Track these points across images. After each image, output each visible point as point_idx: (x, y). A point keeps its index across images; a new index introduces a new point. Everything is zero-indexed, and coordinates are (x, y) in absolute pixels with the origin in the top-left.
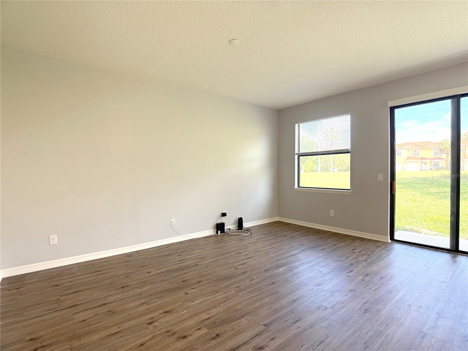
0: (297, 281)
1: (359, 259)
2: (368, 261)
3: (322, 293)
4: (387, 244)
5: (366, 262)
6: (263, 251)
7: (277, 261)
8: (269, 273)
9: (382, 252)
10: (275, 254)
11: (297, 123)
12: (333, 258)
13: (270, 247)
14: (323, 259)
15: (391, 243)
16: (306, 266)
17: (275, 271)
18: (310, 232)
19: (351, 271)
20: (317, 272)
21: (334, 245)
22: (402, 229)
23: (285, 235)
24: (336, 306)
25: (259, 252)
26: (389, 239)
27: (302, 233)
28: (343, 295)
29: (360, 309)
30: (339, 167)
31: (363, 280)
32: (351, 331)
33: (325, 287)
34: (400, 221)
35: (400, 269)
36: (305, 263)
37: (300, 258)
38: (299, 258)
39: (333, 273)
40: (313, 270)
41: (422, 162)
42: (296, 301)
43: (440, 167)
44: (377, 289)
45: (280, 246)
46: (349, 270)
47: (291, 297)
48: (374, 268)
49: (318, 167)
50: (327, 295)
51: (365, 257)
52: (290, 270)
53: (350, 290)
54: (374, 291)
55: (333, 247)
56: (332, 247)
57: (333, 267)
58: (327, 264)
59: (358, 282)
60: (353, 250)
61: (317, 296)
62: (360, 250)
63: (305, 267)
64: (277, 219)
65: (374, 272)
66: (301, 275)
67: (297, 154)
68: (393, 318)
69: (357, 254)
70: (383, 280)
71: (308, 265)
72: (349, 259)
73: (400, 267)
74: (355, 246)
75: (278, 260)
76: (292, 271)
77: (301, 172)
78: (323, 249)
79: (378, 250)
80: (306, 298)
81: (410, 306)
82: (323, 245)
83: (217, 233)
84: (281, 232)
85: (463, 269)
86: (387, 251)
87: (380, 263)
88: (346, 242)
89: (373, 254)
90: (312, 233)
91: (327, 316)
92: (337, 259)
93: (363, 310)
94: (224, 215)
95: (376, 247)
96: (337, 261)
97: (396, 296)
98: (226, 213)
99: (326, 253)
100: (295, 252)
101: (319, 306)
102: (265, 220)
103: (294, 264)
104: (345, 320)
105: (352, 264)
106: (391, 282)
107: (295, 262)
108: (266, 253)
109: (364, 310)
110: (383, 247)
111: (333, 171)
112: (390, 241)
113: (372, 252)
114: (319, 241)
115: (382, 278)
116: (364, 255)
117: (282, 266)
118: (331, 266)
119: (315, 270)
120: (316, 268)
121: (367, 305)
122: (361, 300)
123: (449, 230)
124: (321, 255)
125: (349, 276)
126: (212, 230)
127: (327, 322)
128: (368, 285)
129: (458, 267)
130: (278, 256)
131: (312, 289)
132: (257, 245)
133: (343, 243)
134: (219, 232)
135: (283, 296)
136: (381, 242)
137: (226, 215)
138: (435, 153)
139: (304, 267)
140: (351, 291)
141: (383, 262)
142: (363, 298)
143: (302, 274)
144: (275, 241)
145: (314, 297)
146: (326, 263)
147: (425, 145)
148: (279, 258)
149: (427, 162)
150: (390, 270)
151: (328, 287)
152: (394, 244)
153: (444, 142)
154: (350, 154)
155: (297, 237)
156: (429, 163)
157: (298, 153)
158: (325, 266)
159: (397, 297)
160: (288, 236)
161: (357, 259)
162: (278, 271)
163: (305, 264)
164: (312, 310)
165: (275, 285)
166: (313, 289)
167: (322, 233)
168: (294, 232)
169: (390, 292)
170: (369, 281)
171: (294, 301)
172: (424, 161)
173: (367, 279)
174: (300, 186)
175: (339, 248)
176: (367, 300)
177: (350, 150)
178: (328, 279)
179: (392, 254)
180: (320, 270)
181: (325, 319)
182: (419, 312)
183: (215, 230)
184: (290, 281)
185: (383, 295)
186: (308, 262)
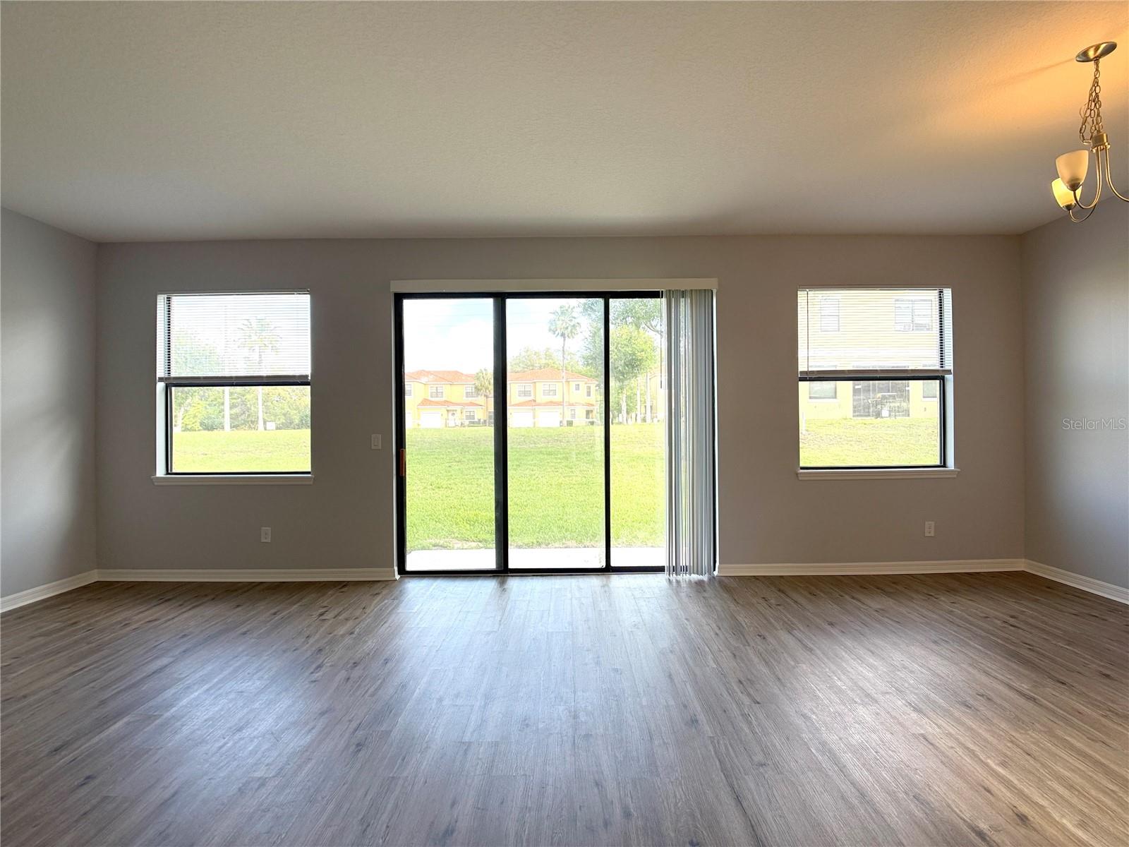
0: (173, 742)
1: (335, 633)
2: (356, 633)
3: (250, 747)
4: (394, 585)
5: (351, 636)
6: (42, 688)
7: (99, 705)
8: (69, 754)
9: (383, 603)
10: (91, 685)
11: (162, 292)
12: (274, 647)
13: (72, 669)
14: (248, 658)
15: (400, 581)
16: (199, 692)
17: (96, 739)
18: (206, 595)
19: (319, 667)
20: (232, 696)
21: (275, 614)
22: (419, 546)
23: (125, 619)
24: (289, 767)
25: (25, 697)
26: (396, 573)
27: (180, 603)
28: (303, 732)
29: (347, 747)
30: (279, 419)
31: (348, 679)
32: (331, 807)
33: (257, 729)
34: (415, 530)
35: (420, 630)
36: (194, 684)
37: (180, 674)
38: (175, 676)
39: (274, 685)
40: (220, 695)
41: (448, 411)
42: (175, 798)
43: (476, 420)
44: (377, 690)
45: (109, 656)
46: (314, 666)
47: (156, 796)
48: (370, 644)
49: (223, 417)
50: (265, 746)
51: (350, 624)
52: (149, 718)
53: (320, 714)
54: (373, 695)
55: (272, 619)
56: (269, 622)
57: (275, 669)
58: (260, 665)
59: (337, 688)
60: (322, 614)
61: (236, 760)
62: (336, 612)
63: (196, 694)
64: (94, 576)
65: (369, 654)
66: (184, 722)
67: (161, 379)
68: (413, 739)
69: (330, 622)
70: (388, 665)
71: (206, 687)
72: (311, 641)
73: (419, 626)
74: (325, 604)
75: (103, 703)
76: (155, 720)
77: (177, 432)
78: (244, 633)
79: (375, 602)
80: (205, 778)
81: (440, 700)
82: (244, 622)
84: (107, 614)
85: (515, 601)
86: (394, 599)
87: (381, 630)
88: (303, 601)
89: (365, 613)
90: (212, 597)
91: (268, 801)
92: (285, 647)
93: (353, 748)
95: (371, 595)
96: (284, 651)
97: (415, 691)
99: (253, 640)
100: (165, 661)
101: (244, 785)
103: (159, 699)
104: (312, 790)
105: (320, 650)
106: (405, 664)
107: (165, 689)
108: (56, 692)
109: (354, 746)
110: (384, 592)
111: (265, 429)
112: (398, 577)
113: (364, 608)
114: (234, 614)
115: (386, 661)
116: (347, 619)
117: (119, 715)
118: (270, 668)
119: (227, 693)
120: (228, 687)
121: (360, 734)
122: (346, 727)
123: (494, 536)
124: (240, 649)
125: (315, 681)
127: (269, 815)
128: (359, 686)
129: (508, 600)
130: (103, 688)
131: (221, 748)
132: (14, 678)
133: (295, 604)
135: (127, 804)
136: (379, 584)
138: (468, 395)
139: (192, 696)
140: (322, 714)
141: (387, 625)
142: (350, 721)
143: (187, 717)
144: (90, 646)
145: (228, 766)
146: (257, 665)
147: (452, 377)
148: (107, 694)
150: (401, 639)
151: (266, 723)
152: (407, 580)
153: (481, 374)
154: (309, 387)
155: (167, 618)
156: (459, 411)
157: (167, 376)
158: (253, 675)
159: (417, 691)
160: (137, 622)
161: (330, 634)
162: (103, 735)
163: (196, 687)
164: (223, 804)
165: (97, 782)
166: (225, 744)
167: (240, 591)
168: (155, 606)
169: (404, 686)
170: (360, 678)
171: (165, 804)
172: (451, 408)
173: (357, 673)
174: (174, 471)
175: (289, 617)
176: (358, 722)
177: (310, 378)
178: (262, 706)
179: (403, 604)
180: (240, 690)
181: (264, 811)
182: (457, 706)
184: (151, 749)
185: (391, 698)
186: (203, 681)
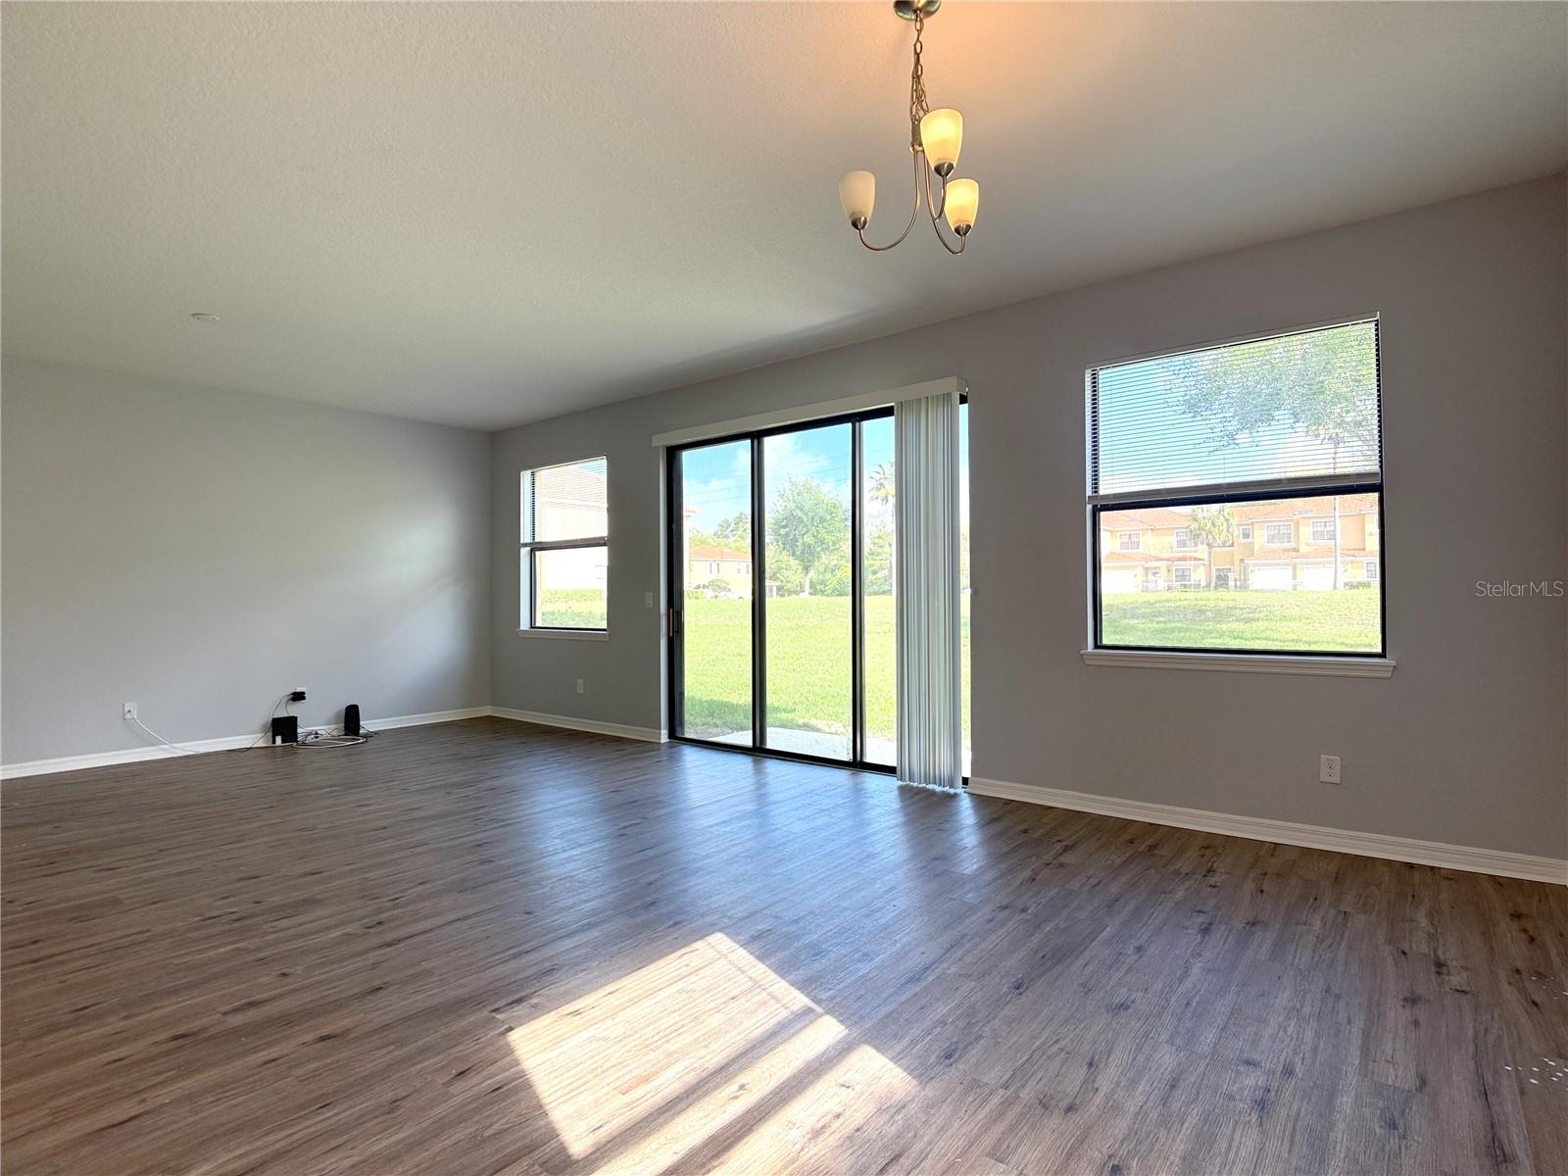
26: (664, 736)
41: (1146, 569)
64: (488, 711)
67: (526, 545)
83: (274, 742)
94: (298, 697)
98: (304, 693)
102: (440, 715)
112: (665, 740)
126: (260, 735)
134: (279, 740)
137: (304, 698)
149: (1159, 568)
156: (1164, 570)
157: (531, 542)
172: (1151, 564)
174: (537, 625)
183: (270, 734)
